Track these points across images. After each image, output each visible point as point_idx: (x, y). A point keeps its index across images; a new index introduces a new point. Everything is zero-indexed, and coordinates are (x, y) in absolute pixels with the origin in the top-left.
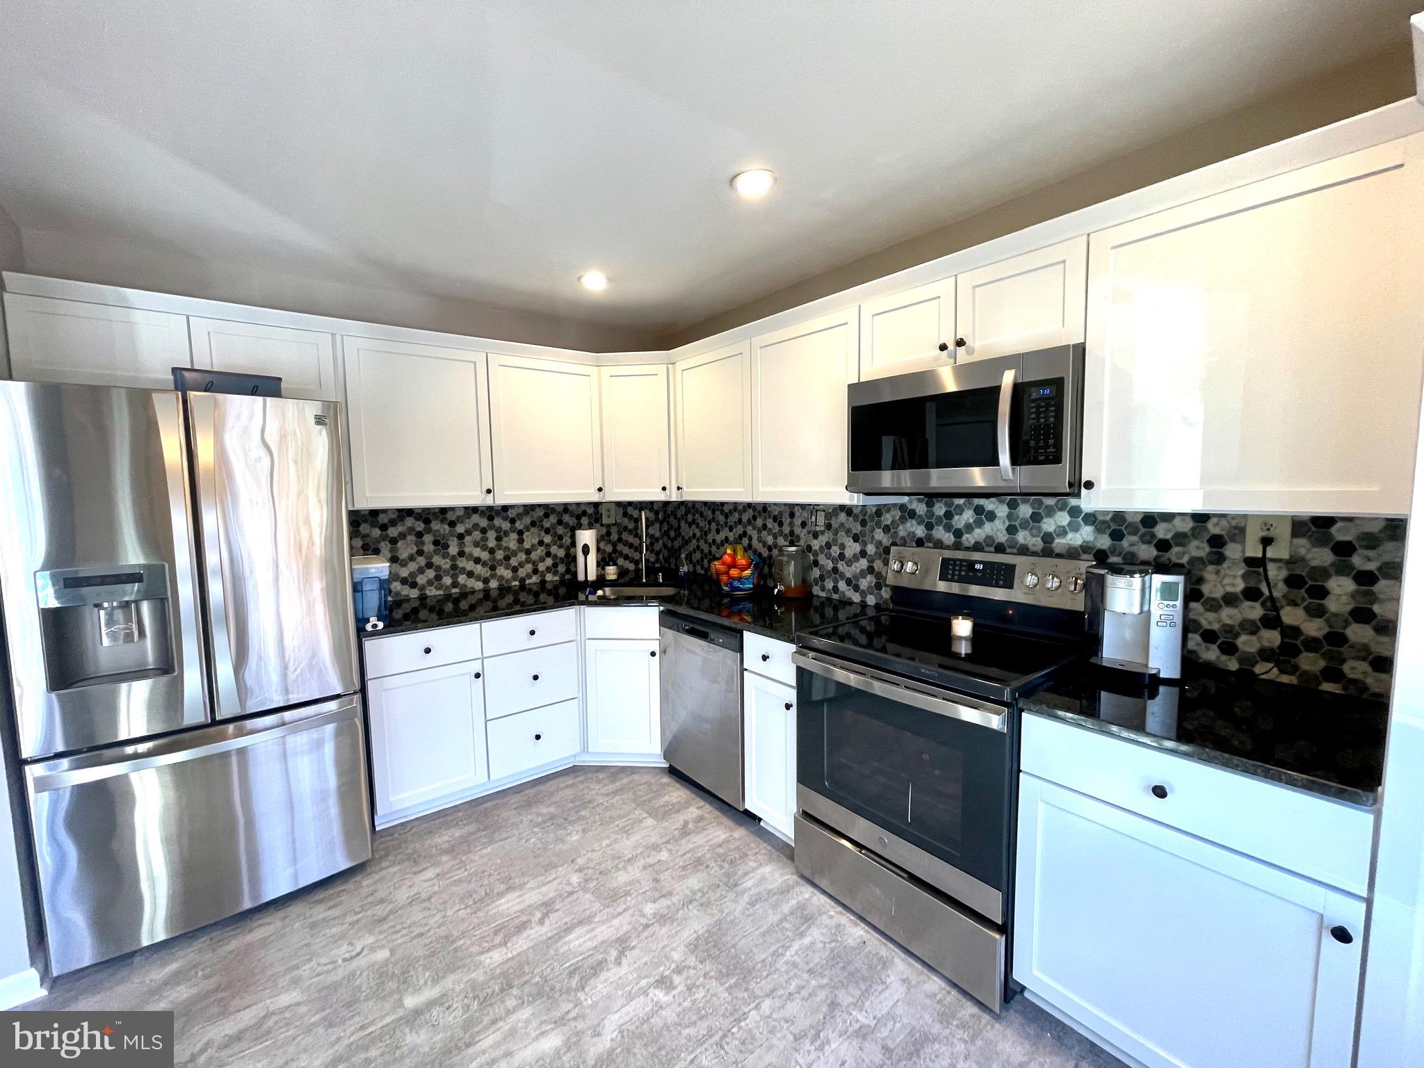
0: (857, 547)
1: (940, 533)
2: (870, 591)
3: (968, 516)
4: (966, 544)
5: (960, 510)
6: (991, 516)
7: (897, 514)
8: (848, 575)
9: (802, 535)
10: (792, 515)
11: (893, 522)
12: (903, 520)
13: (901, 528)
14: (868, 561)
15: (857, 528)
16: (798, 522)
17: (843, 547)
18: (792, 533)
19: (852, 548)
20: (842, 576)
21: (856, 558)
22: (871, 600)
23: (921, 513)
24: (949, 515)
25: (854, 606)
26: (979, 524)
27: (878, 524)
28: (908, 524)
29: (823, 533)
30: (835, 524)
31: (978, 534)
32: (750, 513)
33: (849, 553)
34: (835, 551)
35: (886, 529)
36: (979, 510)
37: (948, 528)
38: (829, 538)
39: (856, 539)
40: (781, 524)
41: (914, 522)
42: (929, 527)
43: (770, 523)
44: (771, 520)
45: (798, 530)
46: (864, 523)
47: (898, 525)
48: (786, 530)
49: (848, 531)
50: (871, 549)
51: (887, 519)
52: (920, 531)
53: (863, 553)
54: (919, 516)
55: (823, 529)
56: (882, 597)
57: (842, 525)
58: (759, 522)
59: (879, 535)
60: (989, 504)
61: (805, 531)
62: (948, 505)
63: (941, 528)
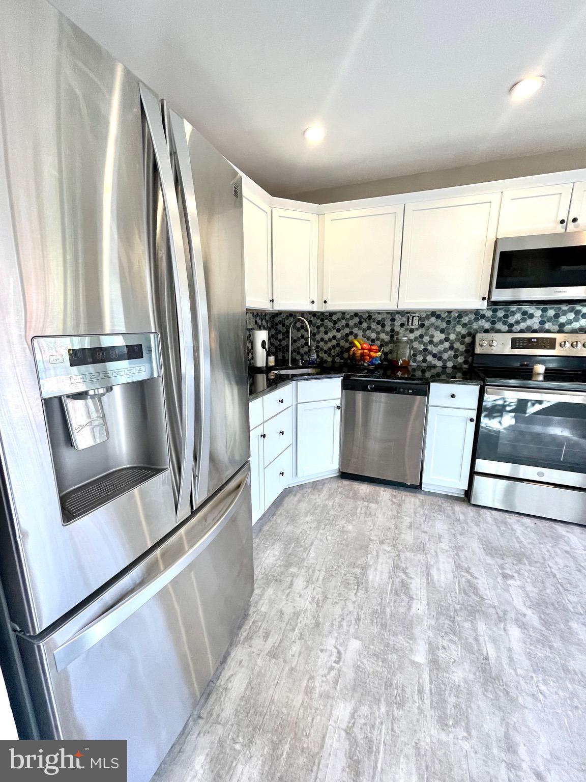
0: (443, 336)
1: (499, 326)
2: (449, 359)
3: (518, 316)
4: (515, 331)
5: (513, 313)
6: (531, 316)
7: (473, 317)
8: (435, 352)
9: (401, 331)
10: (393, 320)
11: (469, 321)
12: (476, 320)
13: (474, 324)
14: (450, 343)
15: (444, 325)
16: (397, 323)
17: (432, 336)
18: (392, 330)
19: (439, 336)
20: (430, 353)
21: (441, 342)
22: (450, 364)
23: (489, 316)
24: (506, 316)
25: (437, 369)
26: (524, 320)
27: (459, 323)
28: (480, 322)
29: (417, 329)
30: (427, 323)
31: (523, 325)
32: (357, 320)
33: (436, 340)
34: (426, 339)
35: (464, 325)
36: (525, 313)
37: (505, 323)
38: (422, 332)
39: (442, 331)
40: (383, 326)
41: (483, 320)
42: (493, 323)
43: (374, 326)
44: (375, 324)
45: (397, 328)
46: (448, 322)
47: (473, 323)
48: (388, 328)
49: (436, 328)
50: (452, 337)
51: (465, 319)
52: (487, 325)
53: (447, 339)
54: (488, 317)
55: (417, 327)
56: (458, 362)
57: (433, 324)
58: (365, 325)
59: (459, 328)
60: (530, 309)
61: (403, 329)
62: (506, 311)
63: (501, 323)
